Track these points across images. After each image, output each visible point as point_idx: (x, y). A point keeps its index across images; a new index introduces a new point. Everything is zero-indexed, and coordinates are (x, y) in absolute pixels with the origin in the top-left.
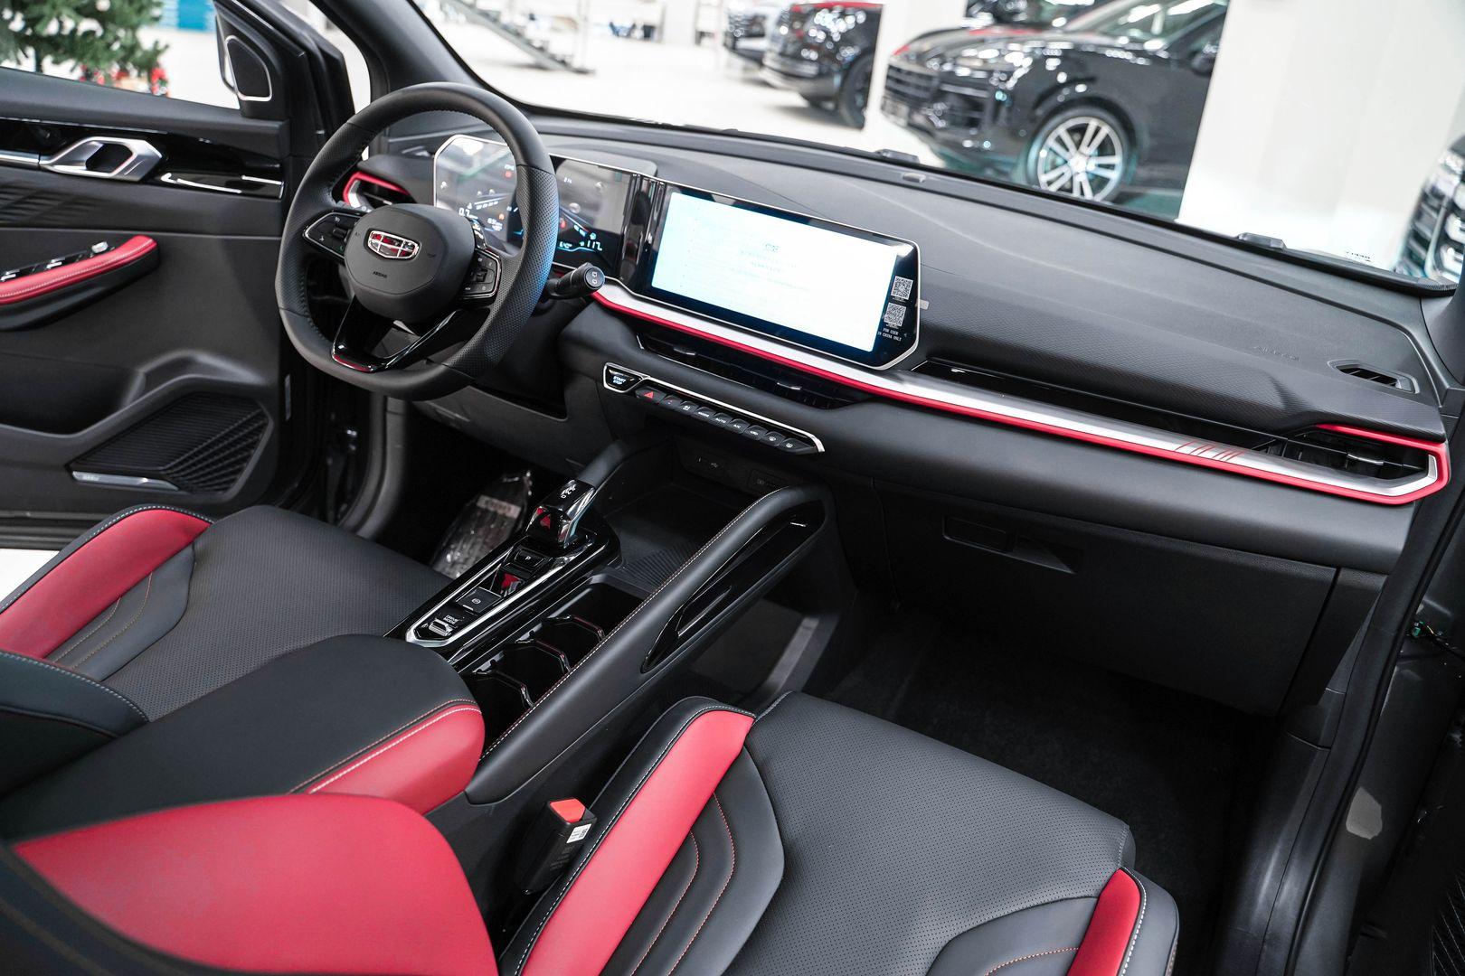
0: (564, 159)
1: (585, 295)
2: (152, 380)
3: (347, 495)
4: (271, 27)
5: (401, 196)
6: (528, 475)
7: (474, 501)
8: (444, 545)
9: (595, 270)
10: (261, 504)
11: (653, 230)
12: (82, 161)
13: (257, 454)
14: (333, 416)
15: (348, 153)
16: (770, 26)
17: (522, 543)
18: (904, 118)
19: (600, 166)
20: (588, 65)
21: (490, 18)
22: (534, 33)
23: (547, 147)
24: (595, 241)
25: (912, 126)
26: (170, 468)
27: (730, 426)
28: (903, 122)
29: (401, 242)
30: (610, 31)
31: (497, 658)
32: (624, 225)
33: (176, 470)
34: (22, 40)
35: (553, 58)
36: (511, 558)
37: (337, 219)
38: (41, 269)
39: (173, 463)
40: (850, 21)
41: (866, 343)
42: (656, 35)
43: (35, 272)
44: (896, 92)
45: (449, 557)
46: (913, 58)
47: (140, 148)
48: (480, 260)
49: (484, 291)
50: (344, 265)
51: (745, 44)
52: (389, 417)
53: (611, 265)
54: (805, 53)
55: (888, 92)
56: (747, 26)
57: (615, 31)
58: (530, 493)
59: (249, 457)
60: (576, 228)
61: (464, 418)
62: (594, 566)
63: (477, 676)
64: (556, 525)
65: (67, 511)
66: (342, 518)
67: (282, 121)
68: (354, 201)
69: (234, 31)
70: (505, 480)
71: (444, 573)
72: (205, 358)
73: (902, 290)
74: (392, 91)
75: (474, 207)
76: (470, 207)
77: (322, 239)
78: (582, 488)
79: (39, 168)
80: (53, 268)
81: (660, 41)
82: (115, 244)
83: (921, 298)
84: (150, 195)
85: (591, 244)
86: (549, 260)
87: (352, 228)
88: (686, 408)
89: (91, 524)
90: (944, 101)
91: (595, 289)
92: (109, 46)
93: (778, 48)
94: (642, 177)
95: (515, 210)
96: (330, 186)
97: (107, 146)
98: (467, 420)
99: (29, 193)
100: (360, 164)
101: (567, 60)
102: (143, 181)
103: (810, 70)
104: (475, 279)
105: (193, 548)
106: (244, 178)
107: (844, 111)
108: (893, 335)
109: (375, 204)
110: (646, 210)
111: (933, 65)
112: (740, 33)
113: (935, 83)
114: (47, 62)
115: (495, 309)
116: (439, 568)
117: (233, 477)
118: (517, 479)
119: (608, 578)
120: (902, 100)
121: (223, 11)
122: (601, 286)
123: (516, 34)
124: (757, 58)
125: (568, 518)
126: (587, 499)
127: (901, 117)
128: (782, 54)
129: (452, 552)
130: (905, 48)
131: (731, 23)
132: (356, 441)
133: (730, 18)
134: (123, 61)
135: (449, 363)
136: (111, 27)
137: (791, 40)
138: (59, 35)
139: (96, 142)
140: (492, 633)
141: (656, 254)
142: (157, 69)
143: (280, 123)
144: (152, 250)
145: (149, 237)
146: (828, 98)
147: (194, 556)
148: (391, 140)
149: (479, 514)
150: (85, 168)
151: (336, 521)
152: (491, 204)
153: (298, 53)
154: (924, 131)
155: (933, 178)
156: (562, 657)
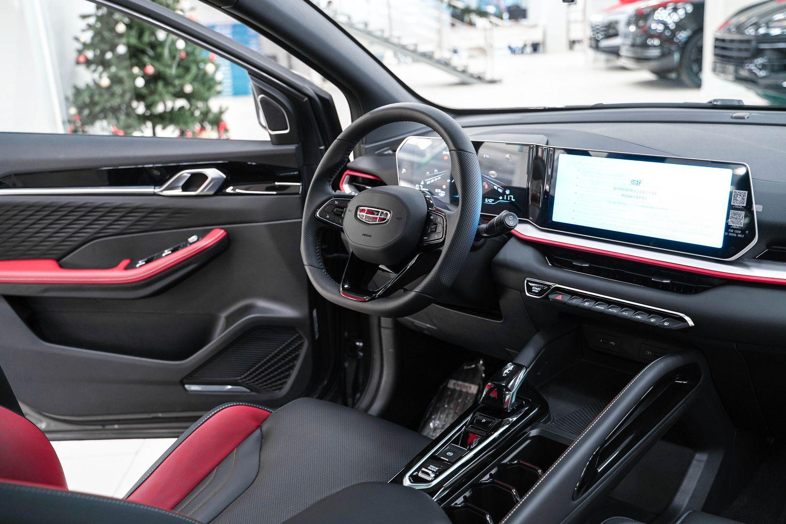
0: (483, 142)
1: (505, 233)
2: (230, 320)
3: (360, 387)
4: (285, 86)
5: (377, 182)
6: (481, 362)
7: (445, 384)
8: (428, 416)
9: (512, 215)
10: (303, 397)
11: (549, 183)
12: (178, 187)
13: (298, 364)
14: (346, 334)
15: (338, 159)
16: (621, 28)
17: (478, 411)
18: (733, 75)
19: (507, 144)
20: (496, 77)
21: (427, 57)
22: (458, 61)
23: (470, 135)
24: (509, 194)
25: (739, 79)
26: (245, 378)
27: (620, 313)
28: (731, 77)
29: (379, 212)
30: (508, 52)
31: (467, 494)
32: (528, 181)
33: (248, 378)
34: (143, 119)
35: (472, 76)
36: (471, 422)
37: (336, 202)
38: (159, 257)
39: (246, 374)
40: (681, 13)
41: (718, 242)
42: (541, 48)
43: (156, 260)
44: (723, 56)
45: (431, 424)
46: (734, 30)
47: (213, 173)
48: (432, 217)
49: (436, 237)
50: (343, 232)
51: (605, 43)
52: (383, 330)
53: (523, 210)
54: (650, 42)
55: (716, 57)
56: (605, 31)
57: (512, 50)
58: (484, 375)
59: (294, 366)
60: (496, 188)
61: (432, 327)
62: (531, 423)
63: (454, 508)
64: (501, 396)
65: (183, 411)
66: (357, 402)
67: (297, 143)
68: (347, 189)
69: (263, 92)
70: (465, 367)
71: (428, 436)
72: (262, 303)
73: (740, 200)
74: (365, 113)
75: (425, 183)
76: (422, 183)
77: (328, 217)
78: (518, 368)
79: (154, 194)
80: (166, 255)
81: (544, 52)
82: (202, 235)
83: (756, 204)
84: (221, 203)
85: (507, 197)
86: (478, 212)
87: (346, 207)
88: (587, 304)
89: (196, 419)
90: (762, 56)
91: (512, 228)
92: (192, 114)
93: (629, 41)
94: (537, 147)
95: (453, 182)
96: (330, 181)
97: (193, 175)
98: (435, 328)
99: (150, 210)
100: (349, 165)
101: (481, 76)
102: (216, 194)
103: (655, 53)
104: (429, 231)
105: (261, 430)
106: (277, 183)
107: (685, 77)
108: (737, 234)
109: (360, 189)
110: (542, 169)
111: (751, 31)
112: (600, 36)
113: (754, 44)
114: (159, 128)
115: (445, 249)
116: (425, 433)
117: (284, 380)
118: (473, 366)
119: (542, 431)
120: (730, 62)
121: (255, 81)
122: (516, 226)
123: (445, 64)
124: (615, 52)
125: (510, 390)
126: (521, 375)
127: (729, 74)
128: (633, 45)
129: (433, 421)
130: (726, 23)
131: (593, 31)
132: (362, 349)
133: (592, 27)
134: (202, 122)
135: (418, 289)
136: (194, 101)
137: (639, 35)
138: (165, 112)
139: (186, 174)
140: (463, 476)
141: (553, 198)
142: (221, 123)
143: (296, 145)
144: (224, 237)
145: (222, 229)
146: (670, 70)
147: (262, 435)
148: (367, 147)
149: (449, 393)
150: (181, 190)
151: (353, 405)
152: (436, 179)
153: (304, 99)
154: (750, 81)
155: (755, 114)
156: (514, 491)
